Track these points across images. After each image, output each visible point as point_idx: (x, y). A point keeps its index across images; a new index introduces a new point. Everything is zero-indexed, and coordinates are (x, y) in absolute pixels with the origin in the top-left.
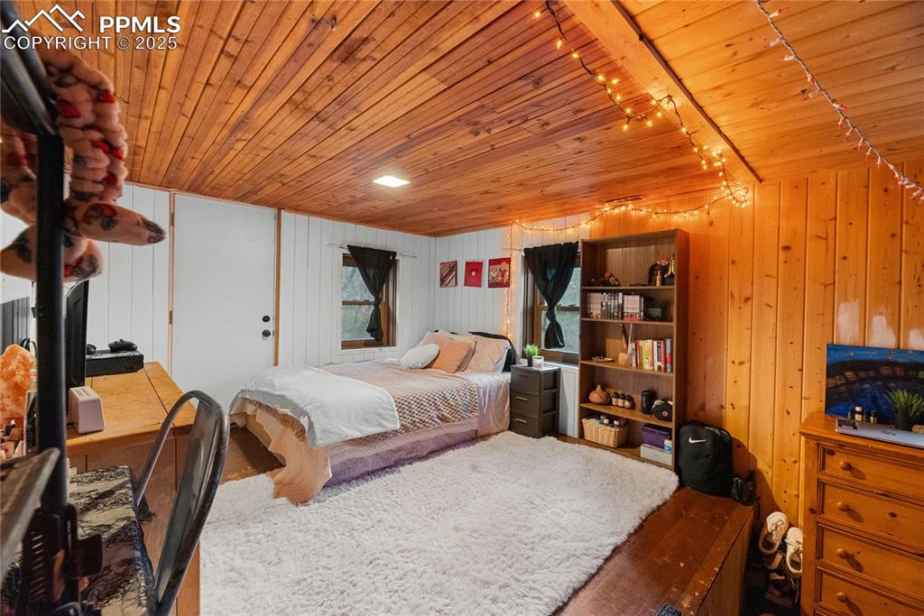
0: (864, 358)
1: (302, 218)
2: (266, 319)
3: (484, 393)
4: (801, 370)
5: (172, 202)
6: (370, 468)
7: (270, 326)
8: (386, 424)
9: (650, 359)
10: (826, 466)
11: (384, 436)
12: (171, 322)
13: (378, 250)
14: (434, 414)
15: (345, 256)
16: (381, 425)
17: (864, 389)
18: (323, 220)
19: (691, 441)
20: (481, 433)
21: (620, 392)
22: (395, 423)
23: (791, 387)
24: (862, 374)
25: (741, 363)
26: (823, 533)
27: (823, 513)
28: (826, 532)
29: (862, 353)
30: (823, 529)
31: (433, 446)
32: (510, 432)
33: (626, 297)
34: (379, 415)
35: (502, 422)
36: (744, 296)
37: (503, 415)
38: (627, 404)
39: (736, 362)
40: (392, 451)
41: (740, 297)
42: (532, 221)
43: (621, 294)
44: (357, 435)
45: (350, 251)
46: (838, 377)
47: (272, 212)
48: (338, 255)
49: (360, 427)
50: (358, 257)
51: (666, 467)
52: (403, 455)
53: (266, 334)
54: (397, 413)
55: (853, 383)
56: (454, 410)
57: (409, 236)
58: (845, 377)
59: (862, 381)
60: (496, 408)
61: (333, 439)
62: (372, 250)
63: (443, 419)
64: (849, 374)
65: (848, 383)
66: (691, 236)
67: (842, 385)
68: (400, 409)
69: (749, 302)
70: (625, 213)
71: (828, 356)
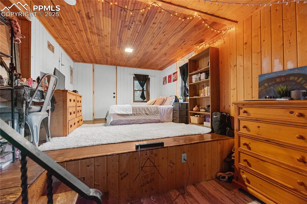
0: (271, 77)
1: (122, 68)
2: (114, 93)
3: (163, 110)
4: (252, 87)
5: (93, 66)
6: (124, 123)
7: (115, 95)
8: (128, 112)
9: (207, 93)
10: (240, 113)
11: (128, 115)
12: (94, 93)
13: (143, 75)
14: (144, 112)
15: (134, 78)
16: (127, 112)
17: (271, 89)
18: (128, 68)
19: (214, 117)
20: (161, 121)
21: (202, 107)
22: (131, 112)
23: (249, 94)
24: (270, 84)
25: (234, 89)
26: (240, 138)
27: (239, 130)
28: (241, 137)
29: (270, 75)
30: (240, 136)
31: (144, 121)
32: (173, 122)
33: (201, 74)
34: (127, 110)
35: (169, 119)
36: (234, 65)
37: (170, 117)
38: (204, 110)
39: (233, 89)
40: (131, 120)
41: (233, 66)
42: (182, 58)
43: (199, 74)
44: (120, 113)
45: (135, 75)
46: (262, 86)
47: (115, 67)
48: (132, 77)
49: (121, 112)
50: (137, 77)
51: (209, 127)
52: (135, 122)
53: (114, 97)
54: (132, 110)
55: (267, 88)
56: (150, 112)
57: (153, 71)
58: (265, 86)
59: (270, 86)
60: (167, 114)
61: (113, 113)
62: (141, 75)
63: (147, 114)
64: (266, 84)
65: (266, 88)
66: (219, 49)
67: (263, 89)
68: (133, 110)
69: (236, 67)
70: (203, 47)
71: (259, 79)
